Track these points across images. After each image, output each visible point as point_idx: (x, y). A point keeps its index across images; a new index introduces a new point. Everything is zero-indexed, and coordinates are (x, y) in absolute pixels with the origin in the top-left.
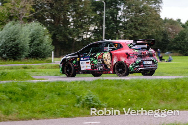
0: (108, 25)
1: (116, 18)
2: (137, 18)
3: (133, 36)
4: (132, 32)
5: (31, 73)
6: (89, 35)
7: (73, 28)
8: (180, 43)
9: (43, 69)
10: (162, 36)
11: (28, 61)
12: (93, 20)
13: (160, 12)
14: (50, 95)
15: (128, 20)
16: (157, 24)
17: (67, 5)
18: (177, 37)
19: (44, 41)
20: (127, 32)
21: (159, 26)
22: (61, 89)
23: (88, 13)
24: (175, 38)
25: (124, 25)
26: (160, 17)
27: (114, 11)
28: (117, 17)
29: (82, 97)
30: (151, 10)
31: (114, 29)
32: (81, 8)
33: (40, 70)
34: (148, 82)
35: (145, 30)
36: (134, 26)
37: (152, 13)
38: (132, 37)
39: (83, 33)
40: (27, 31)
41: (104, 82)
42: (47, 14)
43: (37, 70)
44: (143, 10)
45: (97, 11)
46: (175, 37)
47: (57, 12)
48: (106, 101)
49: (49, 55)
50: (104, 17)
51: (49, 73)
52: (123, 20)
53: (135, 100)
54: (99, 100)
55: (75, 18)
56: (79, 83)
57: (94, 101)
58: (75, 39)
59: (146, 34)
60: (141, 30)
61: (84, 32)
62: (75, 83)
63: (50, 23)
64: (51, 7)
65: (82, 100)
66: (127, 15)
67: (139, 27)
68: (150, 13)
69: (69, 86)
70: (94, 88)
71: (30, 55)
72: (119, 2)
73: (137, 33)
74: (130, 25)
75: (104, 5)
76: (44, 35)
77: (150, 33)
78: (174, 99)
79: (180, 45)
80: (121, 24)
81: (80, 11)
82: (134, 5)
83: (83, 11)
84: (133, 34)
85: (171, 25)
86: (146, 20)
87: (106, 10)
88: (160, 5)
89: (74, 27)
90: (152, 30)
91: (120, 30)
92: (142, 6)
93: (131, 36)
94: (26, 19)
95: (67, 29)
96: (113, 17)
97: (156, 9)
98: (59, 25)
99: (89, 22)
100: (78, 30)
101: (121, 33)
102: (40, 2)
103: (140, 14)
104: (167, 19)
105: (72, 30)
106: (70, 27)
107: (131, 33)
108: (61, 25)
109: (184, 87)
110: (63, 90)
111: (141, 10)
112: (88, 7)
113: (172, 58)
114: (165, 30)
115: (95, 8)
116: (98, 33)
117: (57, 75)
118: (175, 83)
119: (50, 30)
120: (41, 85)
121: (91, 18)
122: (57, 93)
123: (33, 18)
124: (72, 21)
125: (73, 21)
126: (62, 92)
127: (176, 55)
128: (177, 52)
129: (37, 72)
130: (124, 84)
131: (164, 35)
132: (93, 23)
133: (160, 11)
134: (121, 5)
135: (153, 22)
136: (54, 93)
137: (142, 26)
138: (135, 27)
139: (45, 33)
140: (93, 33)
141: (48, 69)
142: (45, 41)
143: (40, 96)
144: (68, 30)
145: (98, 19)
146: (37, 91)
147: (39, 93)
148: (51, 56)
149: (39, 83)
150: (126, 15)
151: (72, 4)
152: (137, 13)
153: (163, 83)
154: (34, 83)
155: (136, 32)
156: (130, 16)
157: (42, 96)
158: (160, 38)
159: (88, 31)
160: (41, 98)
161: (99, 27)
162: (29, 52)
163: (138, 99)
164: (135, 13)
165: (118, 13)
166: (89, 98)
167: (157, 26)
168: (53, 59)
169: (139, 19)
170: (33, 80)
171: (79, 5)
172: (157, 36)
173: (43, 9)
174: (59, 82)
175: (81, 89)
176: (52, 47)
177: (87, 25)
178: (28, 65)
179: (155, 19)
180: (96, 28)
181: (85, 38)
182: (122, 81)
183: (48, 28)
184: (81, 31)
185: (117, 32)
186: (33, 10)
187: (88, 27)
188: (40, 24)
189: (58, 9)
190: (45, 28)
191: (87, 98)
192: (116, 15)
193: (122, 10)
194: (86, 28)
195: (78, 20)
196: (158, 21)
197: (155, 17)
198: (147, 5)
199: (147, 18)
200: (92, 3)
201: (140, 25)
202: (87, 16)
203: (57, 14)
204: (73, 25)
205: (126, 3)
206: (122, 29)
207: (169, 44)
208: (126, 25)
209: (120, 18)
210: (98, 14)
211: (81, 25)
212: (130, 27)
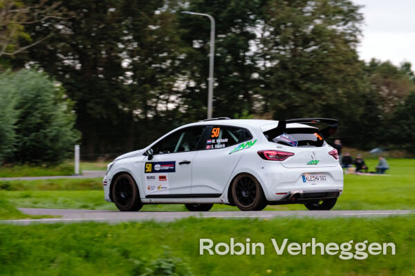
0: (223, 77)
1: (244, 59)
2: (298, 58)
3: (286, 105)
4: (284, 95)
5: (18, 201)
6: (173, 102)
7: (131, 85)
8: (409, 125)
9: (50, 190)
10: (361, 105)
11: (13, 171)
12: (185, 63)
13: (358, 44)
14: (63, 256)
15: (274, 64)
16: (349, 75)
17: (116, 25)
18: (402, 108)
19: (53, 117)
20: (272, 96)
21: (356, 80)
22: (93, 242)
23: (169, 46)
24: (396, 113)
25: (264, 77)
26: (358, 57)
27: (237, 41)
28: (245, 56)
29: (145, 262)
30: (336, 40)
31: (237, 89)
32: (152, 32)
33: (44, 193)
34: (318, 226)
35: (318, 92)
36: (289, 81)
37: (338, 48)
38: (285, 108)
39: (158, 98)
40: (9, 92)
41: (206, 225)
42: (64, 47)
43: (36, 193)
44: (313, 39)
45: (195, 41)
46: (396, 110)
47: (91, 43)
49: (67, 154)
50: (211, 55)
51: (65, 202)
52: (260, 64)
53: (284, 272)
55: (136, 59)
56: (138, 226)
58: (137, 112)
59: (320, 102)
60: (308, 91)
61: (161, 94)
62: (130, 227)
63: (70, 70)
64: (73, 28)
65: (145, 271)
66: (273, 51)
67: (301, 82)
68: (332, 47)
69: (112, 235)
70: (179, 240)
71: (19, 154)
72: (252, 17)
73: (298, 99)
74: (280, 76)
75: (210, 25)
76: (53, 102)
77: (333, 98)
78: (384, 269)
79: (409, 131)
80: (256, 76)
81: (149, 39)
82: (289, 24)
83: (157, 40)
84: (287, 101)
85: (386, 77)
86: (322, 66)
87: (216, 38)
88: (357, 25)
89: (135, 83)
90: (336, 90)
91: (255, 89)
92: (311, 27)
93: (281, 105)
94: (8, 60)
95: (115, 87)
96: (236, 57)
97: (347, 37)
98: (94, 76)
99: (173, 70)
100: (146, 90)
101: (256, 98)
102: (46, 17)
103: (305, 50)
104: (376, 62)
105: (130, 89)
106: (123, 81)
107: (283, 97)
108: (101, 76)
109: (410, 239)
110: (98, 245)
111: (307, 39)
112: (170, 31)
113: (387, 163)
114: (371, 91)
115: (190, 33)
116: (194, 98)
117: (85, 207)
118: (387, 228)
119: (70, 89)
120: (42, 231)
121: (180, 60)
122: (82, 252)
123: (26, 58)
124: (129, 66)
125: (131, 67)
126: (95, 249)
127: (398, 157)
128: (400, 149)
129: (34, 199)
130: (255, 230)
131: (369, 103)
132: (183, 71)
133: (356, 41)
134: (257, 25)
135: (339, 71)
136: (73, 252)
137: (310, 81)
138: (292, 84)
139: (58, 97)
140: (184, 99)
141: (62, 189)
142: (57, 116)
143: (38, 259)
144: (118, 88)
145: (196, 61)
146: (30, 248)
147: (35, 253)
148: (72, 157)
149: (36, 226)
150: (268, 52)
151: (128, 22)
152: (299, 46)
153: (358, 229)
154: (22, 227)
155: (294, 97)
156: (279, 53)
157: (41, 260)
158: (357, 113)
159: (171, 92)
160: (41, 266)
161: (198, 82)
162: (16, 146)
163: (291, 270)
164: (293, 47)
165: (249, 46)
166: (163, 267)
167: (349, 80)
168: (77, 164)
169: (303, 63)
170: (23, 218)
171: (147, 23)
172: (349, 106)
173: (52, 34)
174: (87, 225)
175: (145, 243)
176: (75, 133)
177: (168, 76)
178: (11, 180)
179: (345, 64)
181: (162, 112)
182: (250, 223)
183: (65, 84)
184: (152, 92)
185: (247, 96)
186: (27, 36)
187: (171, 83)
188: (45, 73)
189: (93, 34)
190: (58, 85)
191: (159, 265)
192: (244, 53)
193: (259, 38)
194: (166, 83)
195: (143, 63)
196: (354, 69)
197: (343, 57)
198: (324, 26)
199: (325, 61)
200: (180, 19)
201: (305, 77)
202: (169, 54)
203: (89, 47)
204: (132, 76)
205: (269, 19)
206: (258, 88)
207: (381, 129)
208: (268, 78)
209: (253, 60)
210: (197, 49)
211: (153, 77)
212: (279, 83)
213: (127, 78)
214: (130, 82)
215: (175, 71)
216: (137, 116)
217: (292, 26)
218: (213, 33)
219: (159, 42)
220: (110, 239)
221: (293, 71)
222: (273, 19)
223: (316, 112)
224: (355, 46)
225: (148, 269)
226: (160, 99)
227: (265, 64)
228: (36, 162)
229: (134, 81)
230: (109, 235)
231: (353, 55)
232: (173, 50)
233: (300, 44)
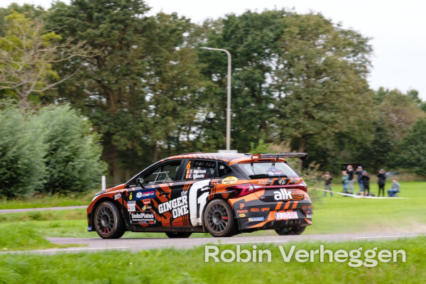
0: (241, 108)
1: (260, 92)
2: (311, 89)
4: (299, 124)
5: (47, 231)
6: (194, 133)
7: (154, 118)
8: (418, 150)
9: (79, 219)
10: (372, 133)
11: (43, 202)
12: (205, 96)
13: (368, 74)
15: (289, 94)
16: (360, 104)
17: (139, 62)
18: (411, 134)
19: (80, 150)
20: (287, 125)
21: (366, 108)
22: (115, 270)
23: (189, 80)
24: (405, 139)
25: (280, 107)
26: (368, 86)
27: (254, 73)
28: (261, 88)
30: (347, 71)
31: (254, 119)
32: (172, 67)
33: (71, 222)
35: (331, 120)
36: (303, 110)
37: (348, 78)
38: (300, 136)
39: (180, 129)
40: (38, 127)
42: (90, 83)
43: (64, 222)
44: (324, 70)
45: (213, 75)
46: (405, 135)
47: (115, 79)
49: (94, 185)
50: (229, 88)
52: (276, 94)
55: (158, 93)
56: (159, 254)
58: (161, 143)
59: (333, 129)
60: (320, 120)
61: (182, 125)
62: (151, 255)
63: (95, 105)
64: (99, 66)
66: (287, 83)
67: (315, 111)
68: (343, 78)
69: (134, 263)
70: (197, 266)
71: (47, 185)
72: (267, 51)
74: (295, 106)
75: (227, 60)
76: (80, 135)
79: (418, 155)
81: (171, 74)
82: (302, 57)
83: (178, 74)
84: (301, 130)
85: (395, 105)
86: (334, 95)
87: (233, 72)
88: (366, 56)
89: (158, 115)
90: (348, 118)
91: (271, 120)
92: (323, 59)
93: (297, 134)
94: (37, 97)
95: (139, 119)
96: (253, 90)
97: (358, 68)
98: (120, 110)
99: (193, 103)
100: (168, 122)
101: (272, 127)
102: (72, 56)
103: (318, 81)
104: (385, 90)
105: (153, 122)
106: (146, 114)
107: (298, 126)
108: (125, 110)
109: (418, 261)
110: (121, 272)
111: (319, 70)
112: (190, 65)
114: (381, 118)
115: (209, 67)
116: (213, 128)
119: (96, 123)
120: (66, 260)
121: (199, 93)
122: (106, 280)
123: (55, 94)
124: (151, 99)
125: (153, 100)
126: (117, 278)
127: (408, 181)
128: (410, 172)
129: (62, 229)
131: (379, 130)
132: (203, 104)
133: (366, 72)
134: (272, 59)
135: (351, 100)
136: (96, 280)
137: (323, 110)
138: (306, 113)
139: (85, 130)
140: (204, 129)
142: (84, 149)
144: (142, 121)
145: (216, 94)
148: (99, 187)
149: (62, 256)
150: (283, 84)
151: (149, 58)
152: (312, 77)
154: (48, 257)
155: (308, 125)
156: (293, 84)
158: (368, 139)
159: (192, 124)
161: (218, 114)
162: (46, 178)
164: (306, 78)
165: (264, 78)
167: (360, 108)
169: (316, 93)
170: (51, 248)
171: (168, 59)
172: (360, 133)
173: (79, 71)
174: (110, 254)
175: (165, 270)
176: (102, 164)
177: (189, 109)
178: (42, 210)
179: (356, 93)
180: (212, 115)
181: (183, 142)
183: (90, 118)
184: (174, 124)
185: (263, 126)
187: (192, 115)
189: (117, 71)
190: (86, 119)
192: (260, 85)
193: (274, 71)
194: (186, 115)
195: (165, 97)
196: (364, 98)
197: (354, 87)
198: (335, 58)
199: (336, 91)
200: (199, 54)
201: (318, 106)
202: (189, 88)
203: (113, 82)
204: (154, 109)
205: (283, 52)
206: (274, 118)
207: (391, 154)
208: (283, 109)
209: (268, 92)
210: (216, 82)
211: (175, 109)
212: (294, 113)
213: (150, 112)
214: (153, 114)
215: (195, 104)
216: (160, 147)
217: (305, 59)
218: (229, 67)
219: (179, 77)
220: (131, 267)
222: (287, 53)
224: (365, 76)
226: (182, 130)
227: (280, 94)
228: (65, 193)
229: (156, 113)
230: (131, 263)
231: (364, 85)
232: (193, 84)
233: (313, 75)
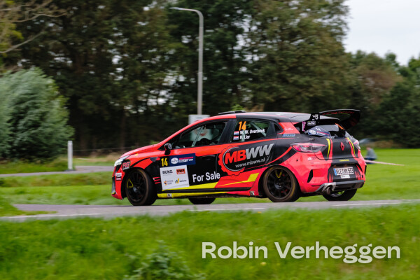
0: (211, 71)
1: (232, 53)
2: (284, 52)
3: (274, 98)
4: (272, 88)
5: (13, 197)
6: (163, 97)
7: (121, 81)
8: (395, 116)
9: (45, 185)
10: (348, 97)
11: (7, 167)
12: (174, 58)
13: (344, 37)
14: (58, 253)
15: (262, 57)
16: (335, 68)
17: (106, 22)
18: (388, 99)
19: (48, 114)
20: (260, 90)
21: (342, 72)
22: (88, 238)
23: (158, 42)
24: (382, 104)
25: (252, 70)
26: (344, 49)
27: (225, 35)
28: (233, 50)
29: (140, 256)
30: (321, 33)
31: (225, 83)
32: (141, 29)
33: (38, 188)
34: (311, 217)
35: (305, 84)
36: (277, 74)
37: (324, 41)
38: (273, 100)
39: (148, 93)
41: (200, 219)
42: (55, 44)
43: (30, 189)
44: (299, 32)
45: (184, 37)
46: (382, 101)
47: (81, 40)
48: (203, 268)
49: (60, 150)
50: (200, 50)
51: (59, 198)
52: (248, 58)
53: (278, 264)
54: (186, 266)
55: (126, 55)
56: (133, 221)
57: (174, 267)
59: (307, 94)
60: (295, 84)
61: (151, 89)
62: (125, 222)
63: (62, 67)
64: (65, 26)
66: (260, 45)
67: (289, 75)
68: (318, 40)
69: (107, 231)
70: (174, 234)
71: (14, 150)
72: (239, 12)
73: (285, 92)
74: (267, 70)
75: (198, 20)
77: (320, 91)
78: (378, 259)
79: (395, 121)
81: (139, 35)
82: (276, 18)
83: (147, 36)
84: (275, 94)
85: (372, 69)
86: (309, 59)
87: (205, 33)
88: (342, 17)
89: (126, 79)
90: (323, 83)
91: (243, 83)
92: (298, 20)
93: (270, 98)
95: (107, 83)
96: (225, 51)
97: (333, 30)
98: (85, 72)
99: (163, 65)
100: (136, 86)
101: (245, 92)
102: (38, 15)
103: (292, 43)
104: (362, 54)
105: (120, 86)
106: (114, 77)
107: (271, 90)
108: (92, 72)
109: (402, 229)
110: (94, 240)
111: (293, 32)
112: (159, 27)
113: (375, 154)
114: (357, 82)
115: (178, 29)
116: (184, 92)
117: (79, 202)
118: (380, 219)
119: (62, 87)
120: (37, 227)
121: (169, 55)
122: (78, 247)
123: (18, 56)
124: (119, 62)
125: (121, 63)
126: (90, 245)
127: (385, 148)
128: (387, 139)
129: (28, 196)
130: (249, 222)
131: (355, 94)
132: (173, 66)
133: (342, 34)
134: (245, 20)
135: (326, 64)
136: (69, 248)
137: (297, 74)
138: (280, 77)
139: (50, 94)
140: (174, 94)
141: (57, 185)
142: (52, 113)
143: (35, 255)
144: (109, 84)
145: (186, 56)
146: (26, 244)
147: (31, 249)
148: (65, 153)
149: (31, 223)
150: (256, 46)
151: (117, 19)
152: (286, 40)
153: (350, 220)
154: (18, 223)
155: (281, 90)
156: (266, 47)
157: (38, 256)
159: (161, 87)
160: (37, 262)
161: (188, 76)
164: (280, 41)
165: (236, 40)
166: (159, 261)
167: (336, 72)
168: (70, 159)
169: (290, 56)
170: (19, 214)
171: (137, 20)
172: (336, 97)
173: (43, 33)
174: (82, 221)
175: (140, 237)
176: (68, 129)
177: (158, 72)
178: (6, 176)
179: (332, 56)
180: (182, 79)
181: (153, 107)
182: (244, 216)
183: (57, 81)
184: (142, 88)
185: (235, 90)
186: (19, 34)
187: (161, 78)
189: (84, 31)
190: (51, 82)
191: (155, 259)
192: (232, 47)
193: (247, 33)
194: (156, 79)
195: (133, 60)
196: (340, 61)
197: (330, 50)
198: (310, 19)
199: (311, 54)
200: (169, 15)
201: (293, 70)
202: (158, 50)
203: (79, 44)
204: (122, 72)
205: (256, 13)
206: (246, 82)
207: (368, 120)
208: (256, 72)
209: (241, 54)
210: (186, 44)
211: (143, 72)
212: (267, 76)
213: (118, 74)
214: (121, 78)
215: (165, 67)
216: (128, 111)
217: (279, 20)
218: (201, 28)
219: (148, 38)
220: (105, 234)
221: (281, 64)
222: (260, 14)
223: (303, 104)
224: (341, 38)
225: (144, 263)
226: (151, 94)
227: (253, 57)
228: (30, 159)
229: (124, 77)
230: (104, 231)
231: (340, 48)
232: (162, 46)
233: (286, 37)
